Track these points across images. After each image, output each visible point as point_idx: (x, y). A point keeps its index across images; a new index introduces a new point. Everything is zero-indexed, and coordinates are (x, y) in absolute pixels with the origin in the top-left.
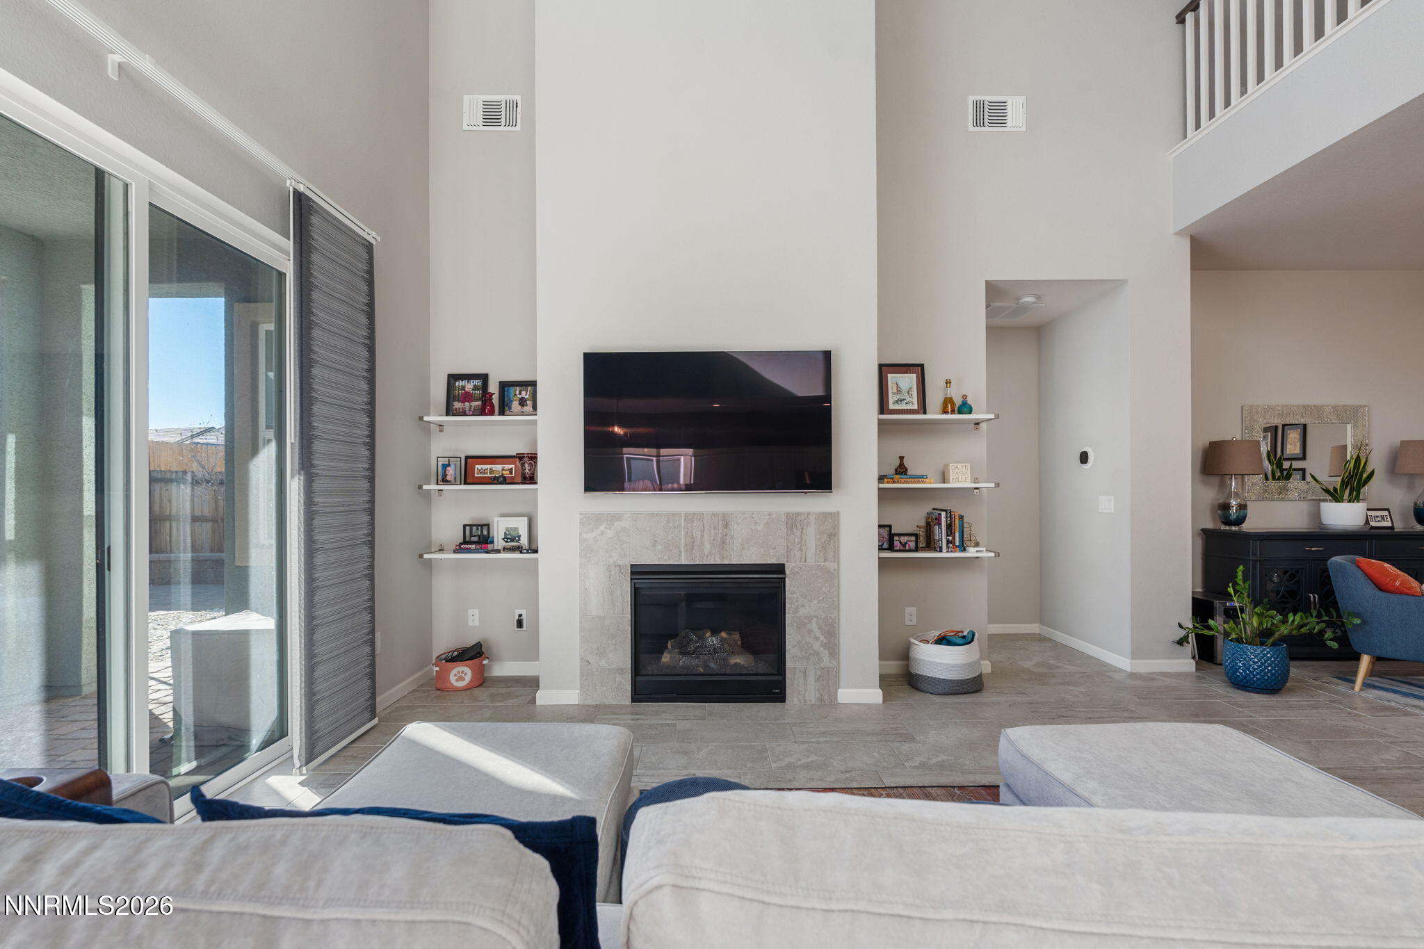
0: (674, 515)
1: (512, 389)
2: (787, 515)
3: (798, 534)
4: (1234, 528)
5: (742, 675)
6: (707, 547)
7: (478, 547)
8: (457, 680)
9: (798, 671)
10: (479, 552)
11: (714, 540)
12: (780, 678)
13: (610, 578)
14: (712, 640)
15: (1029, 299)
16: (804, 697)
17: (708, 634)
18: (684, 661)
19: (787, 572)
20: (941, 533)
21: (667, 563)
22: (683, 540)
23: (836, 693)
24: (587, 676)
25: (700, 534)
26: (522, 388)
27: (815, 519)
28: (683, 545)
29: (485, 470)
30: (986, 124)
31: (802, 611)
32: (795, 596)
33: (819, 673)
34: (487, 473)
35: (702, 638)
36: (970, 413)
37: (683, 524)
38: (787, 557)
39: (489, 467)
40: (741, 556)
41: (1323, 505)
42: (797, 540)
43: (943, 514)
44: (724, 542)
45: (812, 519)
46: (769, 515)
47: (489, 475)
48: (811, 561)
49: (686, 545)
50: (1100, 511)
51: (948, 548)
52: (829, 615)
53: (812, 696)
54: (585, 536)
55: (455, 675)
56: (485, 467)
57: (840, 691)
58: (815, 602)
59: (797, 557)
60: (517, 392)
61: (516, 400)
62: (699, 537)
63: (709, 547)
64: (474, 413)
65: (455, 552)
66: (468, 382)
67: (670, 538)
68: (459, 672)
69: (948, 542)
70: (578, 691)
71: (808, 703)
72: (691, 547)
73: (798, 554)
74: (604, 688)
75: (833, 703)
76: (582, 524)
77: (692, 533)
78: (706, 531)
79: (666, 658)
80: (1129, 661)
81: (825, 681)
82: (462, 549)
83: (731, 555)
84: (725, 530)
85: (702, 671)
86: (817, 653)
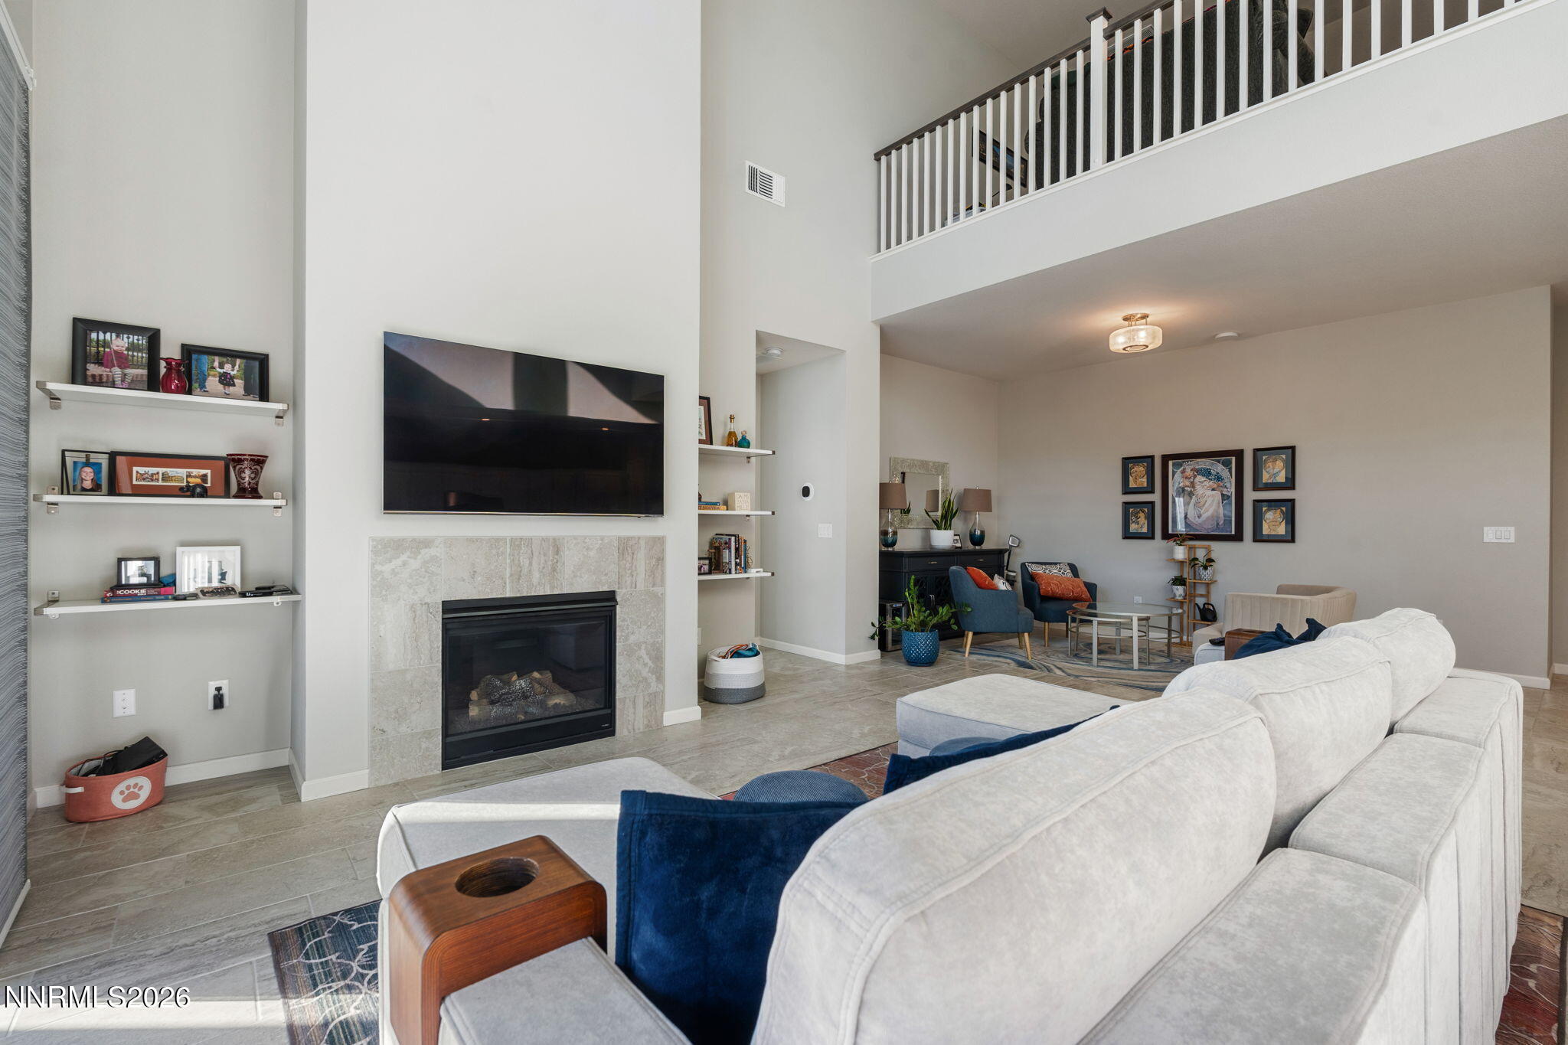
0: (498, 540)
1: (205, 359)
2: (619, 539)
3: (629, 559)
4: (890, 549)
5: (566, 715)
6: (536, 575)
7: (152, 591)
8: (125, 800)
9: (628, 700)
10: (155, 600)
11: (544, 568)
12: (609, 711)
13: (414, 620)
14: (520, 684)
15: (776, 352)
16: (634, 726)
17: (515, 677)
18: (495, 711)
19: (618, 598)
20: (729, 556)
21: (490, 597)
22: (508, 570)
23: (662, 716)
24: (381, 748)
25: (528, 562)
26: (225, 360)
27: (646, 543)
28: (508, 575)
29: (152, 475)
30: (758, 190)
31: (632, 638)
32: (626, 623)
33: (647, 700)
34: (157, 480)
35: (508, 683)
36: (749, 447)
37: (508, 550)
38: (619, 583)
39: (161, 470)
40: (572, 584)
41: (932, 531)
42: (628, 565)
43: (733, 538)
44: (554, 570)
45: (642, 543)
46: (602, 540)
47: (160, 483)
48: (641, 586)
49: (511, 575)
50: (820, 536)
51: (736, 569)
52: (656, 640)
53: (640, 724)
54: (378, 567)
55: (122, 793)
56: (152, 470)
57: (666, 714)
58: (645, 627)
59: (628, 583)
60: (216, 364)
61: (214, 376)
62: (527, 565)
63: (538, 576)
64: (132, 386)
65: (104, 600)
66: (117, 336)
67: (493, 568)
68: (128, 787)
69: (736, 564)
70: (367, 771)
71: (637, 731)
72: (517, 576)
73: (629, 580)
74: (404, 759)
75: (660, 727)
76: (375, 552)
77: (519, 561)
78: (535, 558)
79: (474, 711)
80: (844, 656)
81: (652, 707)
82: (120, 596)
83: (562, 584)
84: (556, 557)
85: (523, 718)
86: (645, 679)
